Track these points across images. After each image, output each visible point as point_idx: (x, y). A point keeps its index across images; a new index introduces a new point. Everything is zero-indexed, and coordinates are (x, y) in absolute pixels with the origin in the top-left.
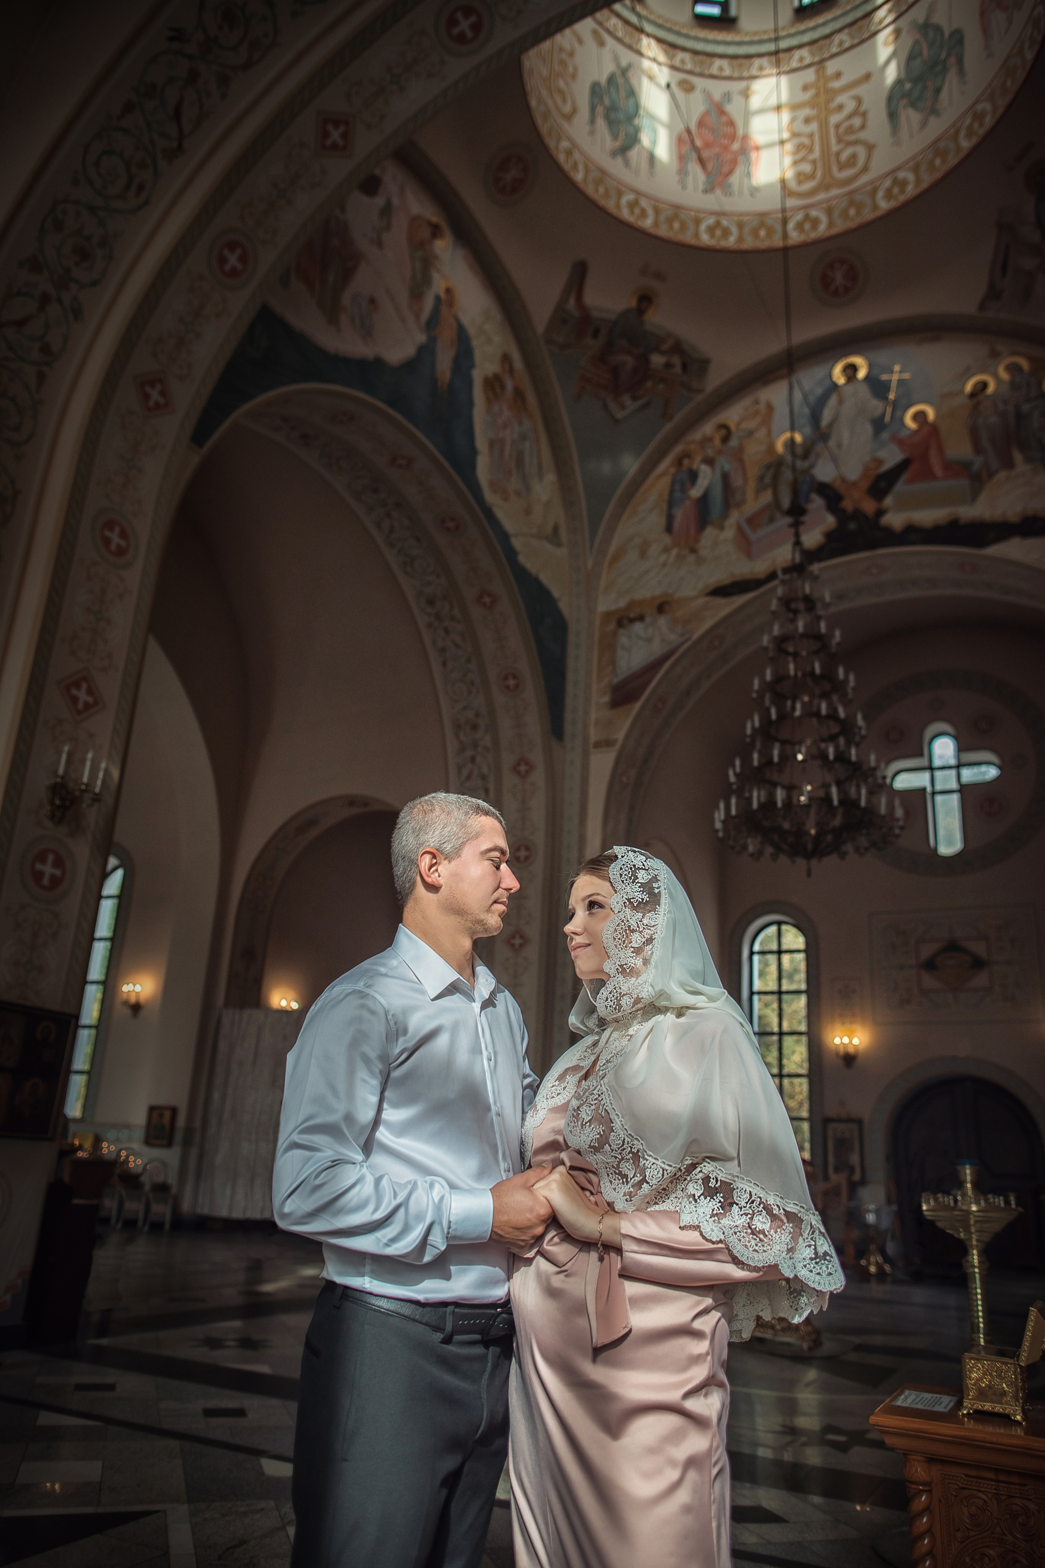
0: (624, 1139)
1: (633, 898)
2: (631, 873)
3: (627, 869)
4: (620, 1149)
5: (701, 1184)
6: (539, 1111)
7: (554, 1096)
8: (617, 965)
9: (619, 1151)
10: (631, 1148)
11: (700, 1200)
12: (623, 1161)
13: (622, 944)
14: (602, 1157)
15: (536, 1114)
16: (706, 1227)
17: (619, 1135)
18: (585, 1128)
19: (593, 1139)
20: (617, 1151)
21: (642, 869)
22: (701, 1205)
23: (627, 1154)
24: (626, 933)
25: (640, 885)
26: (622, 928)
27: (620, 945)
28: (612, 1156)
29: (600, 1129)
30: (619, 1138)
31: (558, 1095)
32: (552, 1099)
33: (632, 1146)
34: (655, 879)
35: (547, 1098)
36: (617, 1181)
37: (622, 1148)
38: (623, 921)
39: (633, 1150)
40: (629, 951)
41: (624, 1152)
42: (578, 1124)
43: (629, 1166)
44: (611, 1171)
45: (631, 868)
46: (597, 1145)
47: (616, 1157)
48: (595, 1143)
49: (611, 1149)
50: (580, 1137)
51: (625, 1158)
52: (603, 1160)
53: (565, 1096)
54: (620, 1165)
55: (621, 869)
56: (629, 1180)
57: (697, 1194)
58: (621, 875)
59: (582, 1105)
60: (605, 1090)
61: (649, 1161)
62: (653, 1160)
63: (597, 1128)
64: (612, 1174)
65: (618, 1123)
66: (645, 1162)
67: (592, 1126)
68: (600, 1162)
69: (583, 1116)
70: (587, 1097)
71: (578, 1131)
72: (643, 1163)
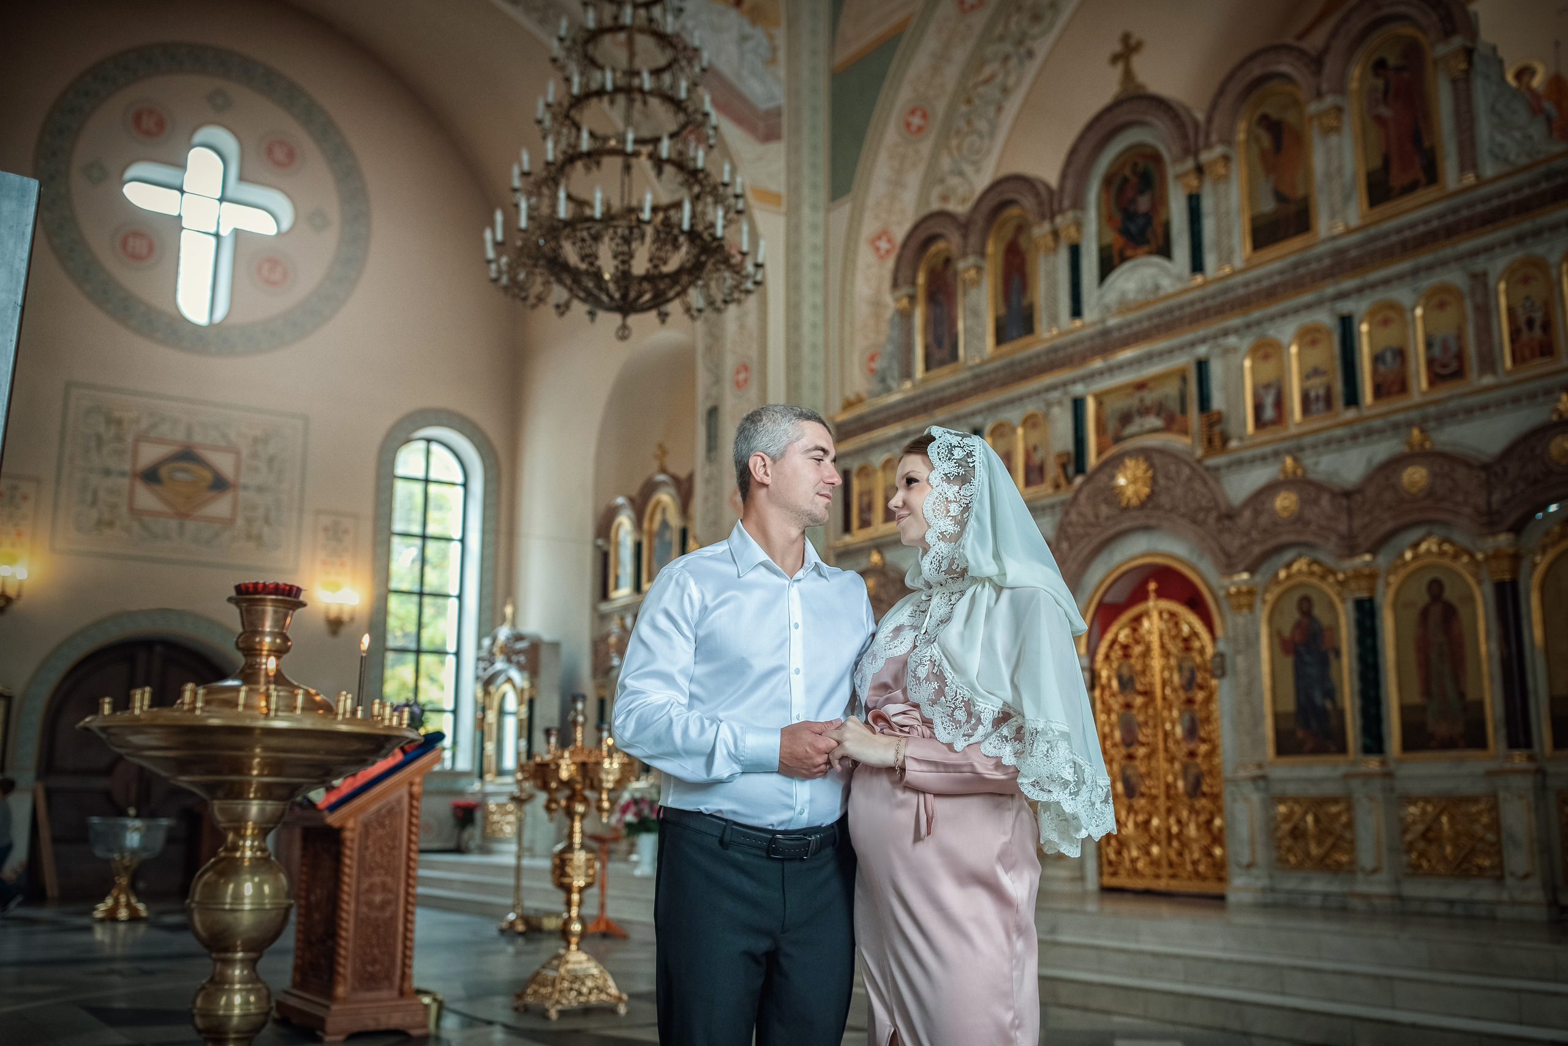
0: (957, 691)
1: (950, 473)
2: (947, 451)
3: (944, 447)
4: (954, 700)
5: (1015, 731)
6: (878, 660)
7: (892, 648)
8: (937, 533)
9: (952, 702)
10: (963, 698)
12: (957, 710)
13: (941, 514)
14: (937, 708)
15: (875, 662)
17: (952, 689)
18: (923, 685)
19: (930, 694)
21: (958, 446)
23: (959, 703)
24: (944, 504)
25: (955, 461)
26: (940, 500)
27: (939, 515)
28: (947, 707)
29: (935, 685)
30: (952, 692)
31: (894, 648)
32: (890, 651)
33: (963, 696)
34: (970, 455)
35: (885, 650)
36: (951, 727)
37: (955, 698)
38: (941, 494)
39: (965, 699)
40: (948, 520)
41: (957, 702)
42: (916, 682)
43: (962, 712)
45: (948, 447)
46: (934, 699)
47: (950, 707)
48: (932, 697)
50: (919, 692)
51: (958, 707)
52: (940, 710)
53: (901, 649)
54: (954, 713)
55: (939, 447)
56: (962, 724)
57: (1010, 737)
58: (938, 453)
59: (917, 666)
60: (936, 652)
61: (981, 707)
62: (984, 705)
63: (933, 683)
64: (946, 722)
65: (951, 678)
66: (978, 707)
67: (928, 683)
68: (936, 714)
69: (920, 675)
70: (920, 659)
71: (917, 688)
72: (976, 709)
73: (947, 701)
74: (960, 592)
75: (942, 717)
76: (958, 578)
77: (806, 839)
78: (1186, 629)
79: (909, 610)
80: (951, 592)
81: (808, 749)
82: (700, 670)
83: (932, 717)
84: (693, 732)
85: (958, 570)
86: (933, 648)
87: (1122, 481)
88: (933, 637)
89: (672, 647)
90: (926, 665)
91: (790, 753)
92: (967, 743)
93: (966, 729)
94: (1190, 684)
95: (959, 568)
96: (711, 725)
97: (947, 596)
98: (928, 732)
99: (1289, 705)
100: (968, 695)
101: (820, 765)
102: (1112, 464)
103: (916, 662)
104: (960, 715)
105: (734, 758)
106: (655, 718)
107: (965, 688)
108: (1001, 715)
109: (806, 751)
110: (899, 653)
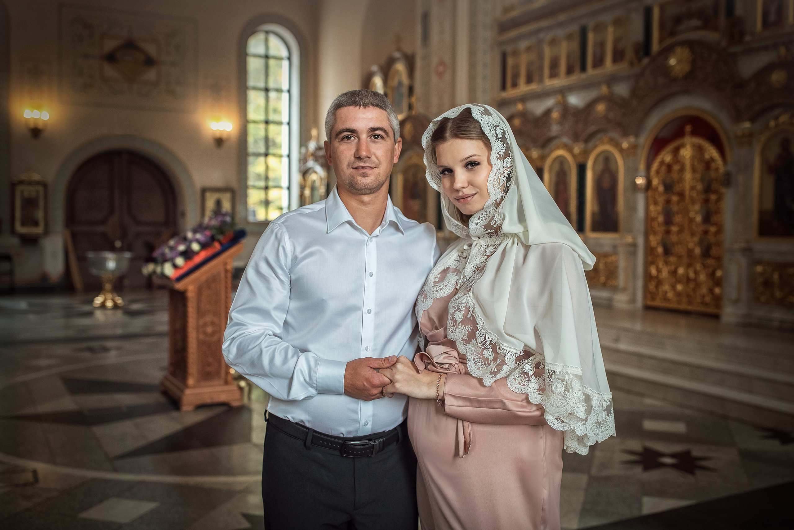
0: (486, 336)
1: (500, 151)
2: (494, 132)
4: (483, 342)
5: (534, 367)
6: (428, 299)
7: (438, 290)
8: (493, 200)
9: (482, 344)
10: (491, 341)
11: (532, 378)
12: (486, 350)
13: (497, 187)
14: (470, 347)
15: (426, 301)
16: (532, 396)
17: (482, 333)
18: (459, 327)
19: (464, 335)
20: (481, 344)
22: (532, 382)
23: (488, 345)
24: (499, 178)
25: (500, 139)
26: (497, 176)
28: (478, 347)
29: (469, 328)
30: (482, 335)
31: (440, 290)
32: (437, 292)
33: (491, 340)
35: (433, 292)
36: (481, 363)
37: (485, 341)
39: (492, 342)
40: (500, 189)
41: (486, 344)
42: (454, 324)
43: (490, 353)
44: (477, 357)
45: (493, 128)
46: (467, 339)
47: (480, 348)
48: (466, 338)
49: (477, 342)
50: (456, 333)
51: (487, 348)
52: (472, 349)
53: (446, 291)
54: (483, 352)
56: (490, 362)
57: (531, 373)
59: (455, 311)
60: (470, 300)
61: (505, 350)
62: (508, 349)
63: (467, 327)
64: (477, 358)
65: (482, 324)
66: (503, 351)
67: (463, 326)
68: (469, 351)
69: (457, 318)
70: (458, 305)
71: (455, 329)
72: (501, 352)
73: (477, 343)
74: (494, 245)
75: (473, 354)
76: (493, 233)
77: (371, 444)
78: (707, 156)
79: (455, 255)
80: (487, 244)
81: (365, 384)
82: (293, 305)
83: (465, 353)
84: (278, 360)
85: (494, 226)
86: (468, 297)
87: (672, 62)
88: (469, 286)
89: (269, 288)
90: (462, 311)
91: (351, 384)
92: (494, 379)
93: (492, 366)
94: (708, 190)
95: (496, 225)
96: (293, 356)
97: (483, 247)
98: (463, 369)
99: (769, 205)
100: (495, 340)
101: (377, 394)
102: (667, 51)
103: (454, 307)
104: (489, 354)
105: (309, 383)
106: (250, 347)
107: (493, 334)
108: (522, 353)
109: (364, 385)
110: (444, 295)
